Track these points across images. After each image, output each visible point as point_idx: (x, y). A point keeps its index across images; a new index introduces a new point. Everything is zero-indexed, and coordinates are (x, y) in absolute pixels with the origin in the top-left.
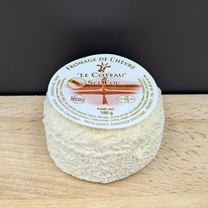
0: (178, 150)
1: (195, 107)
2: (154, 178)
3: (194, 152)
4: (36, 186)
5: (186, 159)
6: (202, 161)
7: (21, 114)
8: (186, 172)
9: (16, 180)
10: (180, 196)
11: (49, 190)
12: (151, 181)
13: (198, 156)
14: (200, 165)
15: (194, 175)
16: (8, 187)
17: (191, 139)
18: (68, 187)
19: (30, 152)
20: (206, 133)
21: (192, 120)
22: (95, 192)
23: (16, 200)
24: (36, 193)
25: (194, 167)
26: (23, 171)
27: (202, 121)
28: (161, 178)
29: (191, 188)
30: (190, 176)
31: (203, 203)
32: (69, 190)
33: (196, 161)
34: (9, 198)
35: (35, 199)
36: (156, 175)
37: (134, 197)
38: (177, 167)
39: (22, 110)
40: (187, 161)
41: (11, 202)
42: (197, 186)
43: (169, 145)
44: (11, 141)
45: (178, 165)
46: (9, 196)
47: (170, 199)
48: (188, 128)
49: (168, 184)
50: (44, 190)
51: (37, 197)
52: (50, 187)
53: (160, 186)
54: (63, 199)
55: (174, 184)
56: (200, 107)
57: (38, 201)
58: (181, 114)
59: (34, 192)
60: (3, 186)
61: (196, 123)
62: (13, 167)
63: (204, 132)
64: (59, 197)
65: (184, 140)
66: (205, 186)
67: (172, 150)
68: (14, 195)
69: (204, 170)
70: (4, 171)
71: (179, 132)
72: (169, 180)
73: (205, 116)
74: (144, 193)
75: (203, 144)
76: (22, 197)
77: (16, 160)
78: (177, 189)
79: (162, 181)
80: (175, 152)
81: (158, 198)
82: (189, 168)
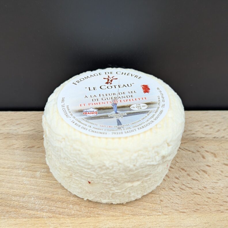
0: (188, 169)
1: (207, 124)
2: (164, 198)
3: (204, 171)
4: (50, 205)
5: (196, 179)
6: (211, 181)
7: (32, 131)
8: (195, 191)
9: (31, 199)
10: (189, 216)
11: (64, 209)
12: (161, 201)
13: (208, 175)
14: (210, 185)
15: (203, 195)
16: (23, 206)
17: (202, 158)
18: (82, 207)
19: (43, 170)
20: (217, 152)
21: (203, 139)
22: (108, 211)
23: (32, 219)
24: (50, 212)
25: (204, 187)
26: (37, 190)
27: (213, 139)
28: (171, 198)
29: (200, 208)
30: (199, 196)
31: (211, 222)
32: (83, 209)
33: (206, 181)
34: (25, 217)
35: (50, 217)
36: (166, 195)
37: (145, 216)
38: (187, 187)
39: (33, 126)
40: (197, 180)
41: (27, 221)
42: (206, 206)
43: (180, 164)
44: (24, 160)
45: (188, 185)
46: (25, 215)
47: (179, 218)
48: (199, 146)
49: (178, 204)
50: (58, 209)
51: (52, 216)
52: (64, 206)
53: (170, 206)
54: (77, 218)
55: (183, 204)
56: (213, 125)
57: (53, 220)
58: (193, 132)
59: (49, 211)
60: (18, 205)
61: (207, 141)
62: (27, 186)
63: (215, 151)
64: (73, 216)
65: (195, 159)
66: (214, 206)
67: (183, 169)
68: (30, 214)
69: (214, 189)
70: (19, 190)
71: (190, 151)
72: (179, 199)
73: (217, 134)
74: (154, 213)
75: (213, 164)
76: (38, 216)
77: (30, 179)
78: (186, 209)
79: (172, 201)
80: (186, 171)
81: (168, 218)
82: (199, 188)
